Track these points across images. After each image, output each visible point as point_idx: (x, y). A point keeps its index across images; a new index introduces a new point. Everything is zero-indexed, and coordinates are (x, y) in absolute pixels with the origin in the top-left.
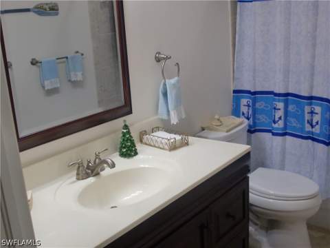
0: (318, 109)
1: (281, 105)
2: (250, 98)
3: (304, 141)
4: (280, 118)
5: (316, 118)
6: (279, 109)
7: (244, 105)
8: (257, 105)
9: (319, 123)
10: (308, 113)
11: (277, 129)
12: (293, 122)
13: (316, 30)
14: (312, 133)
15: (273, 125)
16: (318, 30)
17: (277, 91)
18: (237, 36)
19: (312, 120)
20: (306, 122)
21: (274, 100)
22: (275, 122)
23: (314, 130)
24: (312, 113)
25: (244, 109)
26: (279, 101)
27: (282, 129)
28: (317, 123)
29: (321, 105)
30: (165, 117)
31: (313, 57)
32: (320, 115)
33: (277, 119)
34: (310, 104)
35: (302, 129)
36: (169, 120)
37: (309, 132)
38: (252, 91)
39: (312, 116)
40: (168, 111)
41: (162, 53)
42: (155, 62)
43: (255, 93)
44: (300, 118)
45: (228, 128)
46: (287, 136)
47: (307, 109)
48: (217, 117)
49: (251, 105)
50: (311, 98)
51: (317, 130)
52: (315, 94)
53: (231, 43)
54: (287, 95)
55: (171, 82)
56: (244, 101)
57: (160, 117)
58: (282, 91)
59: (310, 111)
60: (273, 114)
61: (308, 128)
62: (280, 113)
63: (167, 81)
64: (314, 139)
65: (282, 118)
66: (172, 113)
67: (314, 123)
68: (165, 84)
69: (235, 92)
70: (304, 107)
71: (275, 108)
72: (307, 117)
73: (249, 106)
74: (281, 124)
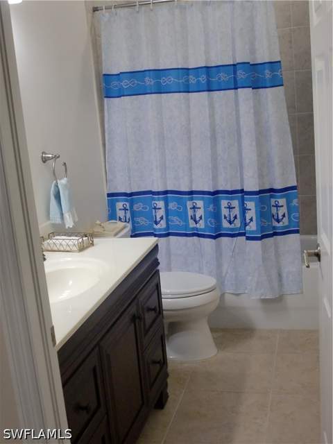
0: (200, 204)
1: (161, 204)
2: (127, 201)
3: (188, 238)
4: (162, 218)
5: (200, 213)
6: (160, 209)
7: (120, 209)
8: (135, 207)
9: (203, 217)
10: (191, 208)
11: (160, 230)
12: (176, 220)
13: (189, 124)
14: (197, 229)
15: (155, 226)
16: (191, 123)
17: (155, 189)
18: (106, 134)
19: (195, 215)
20: (190, 218)
21: (154, 199)
22: (156, 223)
23: (198, 226)
24: (194, 208)
25: (121, 214)
26: (159, 200)
27: (165, 230)
28: (201, 218)
29: (202, 199)
30: (58, 221)
31: (190, 150)
32: (202, 209)
33: (158, 219)
34: (192, 199)
35: (187, 226)
36: (64, 224)
37: (193, 229)
38: (128, 192)
39: (195, 211)
40: (62, 214)
41: (47, 152)
42: (42, 162)
43: (131, 194)
44: (183, 215)
45: (114, 232)
46: (171, 237)
47: (189, 204)
48: (98, 222)
49: (128, 207)
50: (191, 193)
51: (201, 225)
52: (194, 188)
53: (101, 142)
54: (166, 192)
55: (63, 182)
56: (120, 205)
57: (53, 222)
58: (161, 189)
59: (192, 206)
60: (154, 214)
61: (192, 224)
62: (161, 213)
63: (58, 181)
64: (199, 236)
65: (164, 218)
66: (67, 216)
67: (198, 219)
68: (57, 186)
69: (109, 195)
70: (186, 203)
71: (155, 208)
72: (190, 213)
73: (125, 209)
74: (163, 224)
